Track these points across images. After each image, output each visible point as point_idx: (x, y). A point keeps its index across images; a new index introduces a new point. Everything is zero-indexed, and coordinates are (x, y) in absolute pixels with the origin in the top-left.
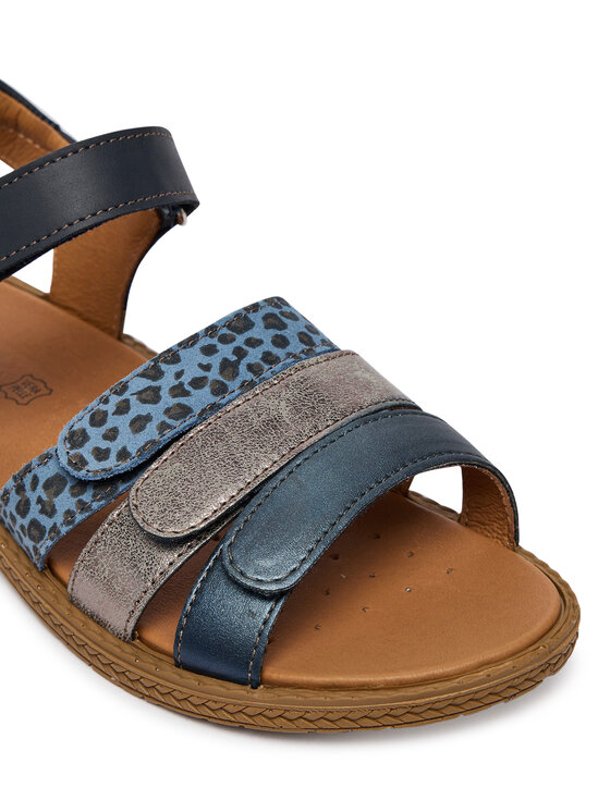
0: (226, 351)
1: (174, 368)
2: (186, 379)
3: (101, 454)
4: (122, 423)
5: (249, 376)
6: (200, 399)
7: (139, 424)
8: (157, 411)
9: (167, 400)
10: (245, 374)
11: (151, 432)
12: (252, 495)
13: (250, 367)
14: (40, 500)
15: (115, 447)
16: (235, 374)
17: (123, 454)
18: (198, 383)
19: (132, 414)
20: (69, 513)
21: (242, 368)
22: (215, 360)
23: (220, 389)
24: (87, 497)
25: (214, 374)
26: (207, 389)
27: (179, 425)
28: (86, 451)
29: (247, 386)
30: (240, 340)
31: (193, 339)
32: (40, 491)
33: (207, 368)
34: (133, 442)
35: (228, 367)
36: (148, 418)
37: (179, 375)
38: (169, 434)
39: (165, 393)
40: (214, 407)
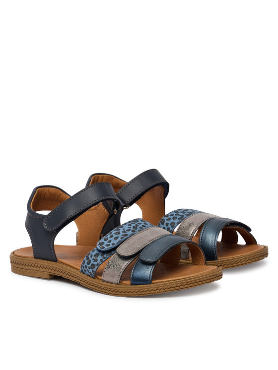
0: (134, 225)
1: (122, 228)
2: (125, 230)
3: (107, 245)
4: (112, 239)
5: (140, 229)
6: (130, 233)
7: (116, 238)
8: (120, 236)
9: (122, 233)
10: (138, 228)
11: (119, 239)
12: (144, 248)
13: (140, 227)
14: (93, 259)
15: (111, 243)
16: (137, 229)
17: (113, 244)
18: (128, 230)
19: (114, 237)
20: (101, 260)
21: (138, 227)
22: (132, 227)
23: (133, 231)
24: (105, 256)
25: (132, 229)
26: (131, 231)
27: (126, 237)
28: (104, 245)
29: (139, 231)
30: (136, 223)
31: (126, 224)
32: (93, 257)
33: (130, 228)
34: (116, 242)
35: (135, 228)
36: (118, 237)
37: (124, 229)
38: (123, 239)
39: (121, 232)
40: (133, 234)
